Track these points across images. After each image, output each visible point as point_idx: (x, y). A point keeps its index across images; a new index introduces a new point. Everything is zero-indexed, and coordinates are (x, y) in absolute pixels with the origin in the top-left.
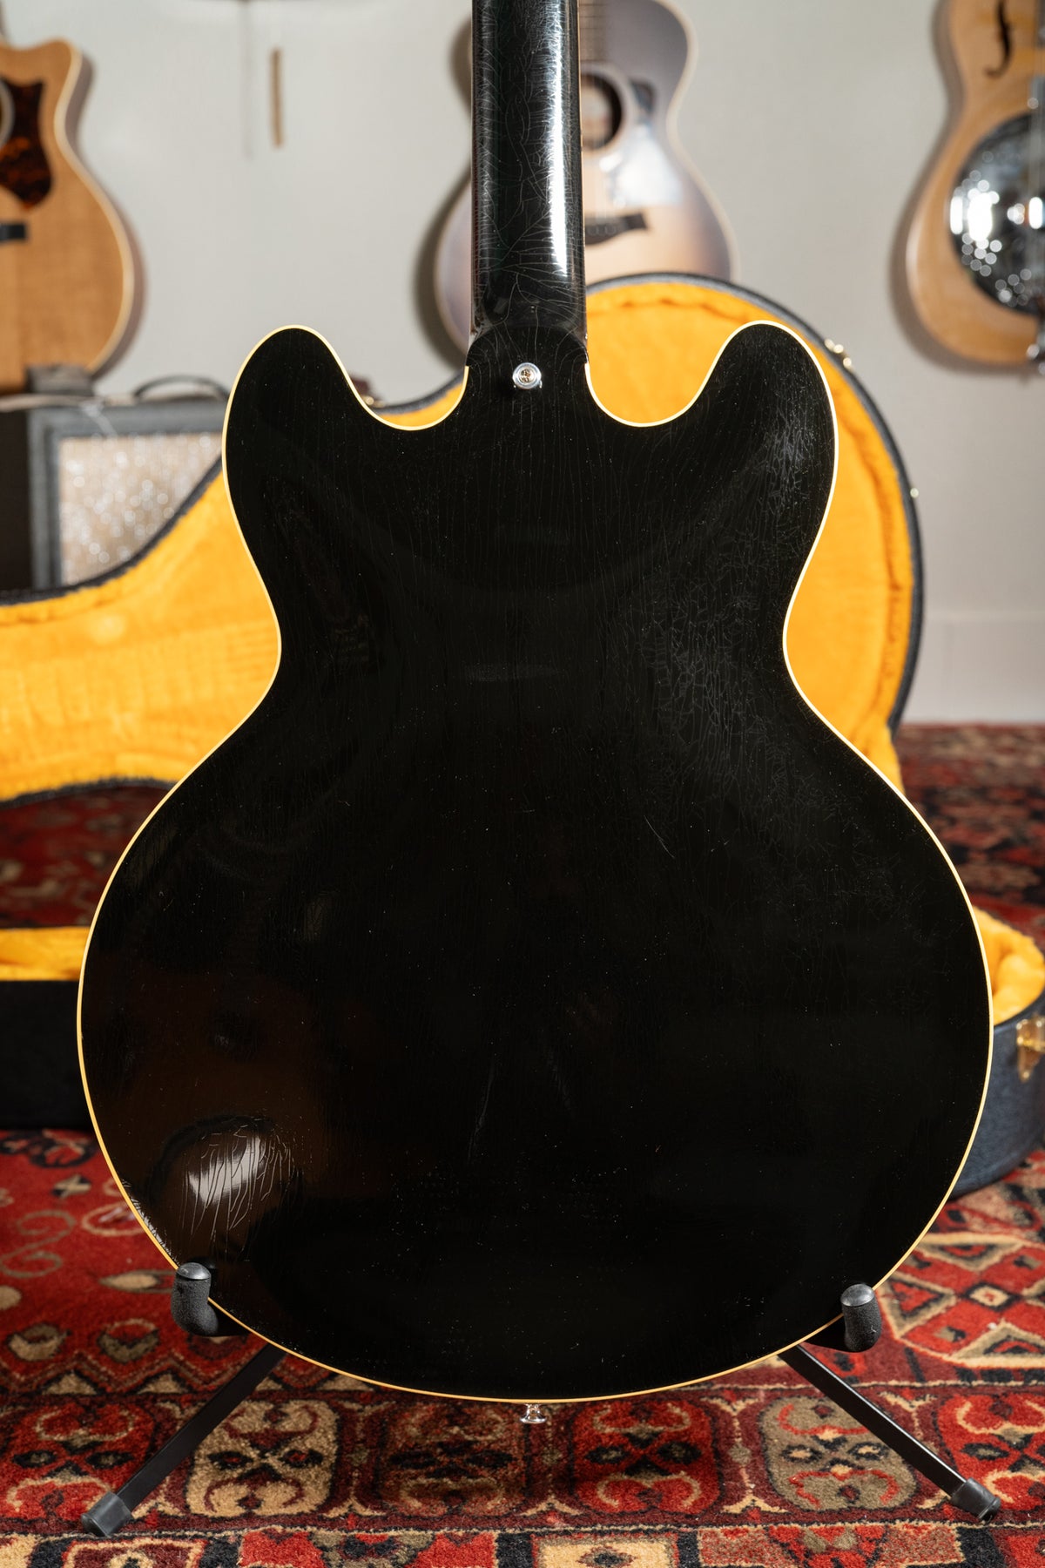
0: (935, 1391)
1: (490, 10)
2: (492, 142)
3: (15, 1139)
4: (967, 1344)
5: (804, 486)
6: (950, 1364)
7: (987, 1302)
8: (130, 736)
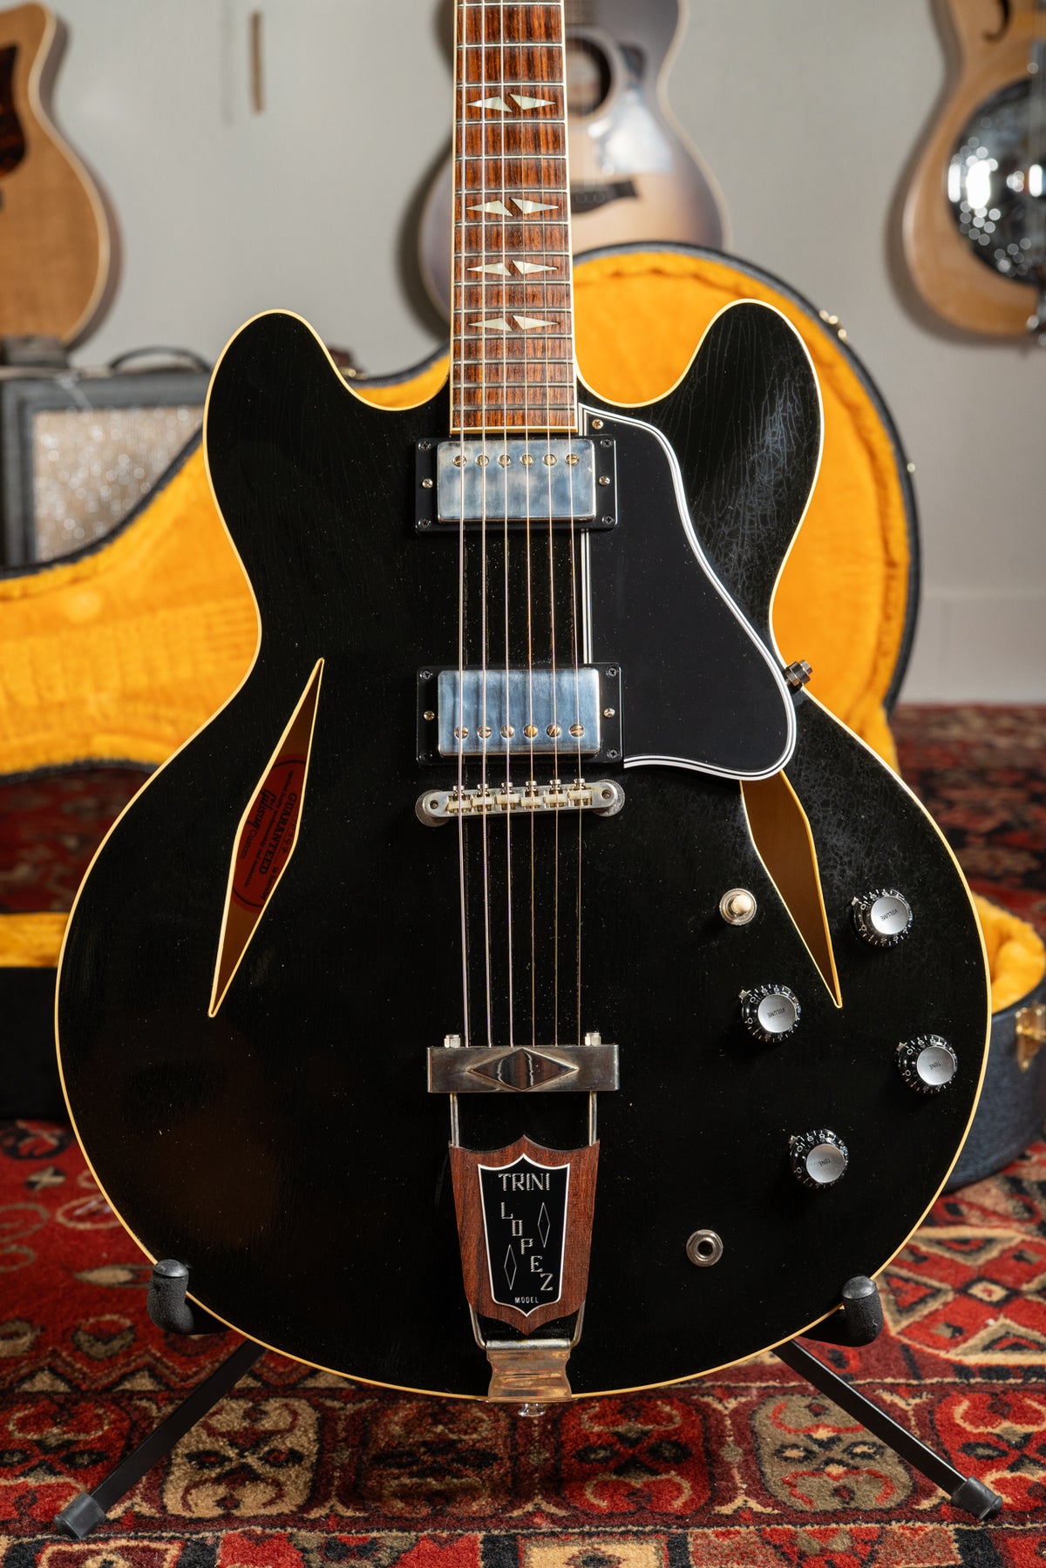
0: (931, 1389)
4: (965, 1340)
6: (947, 1361)
7: (985, 1297)
8: (106, 717)
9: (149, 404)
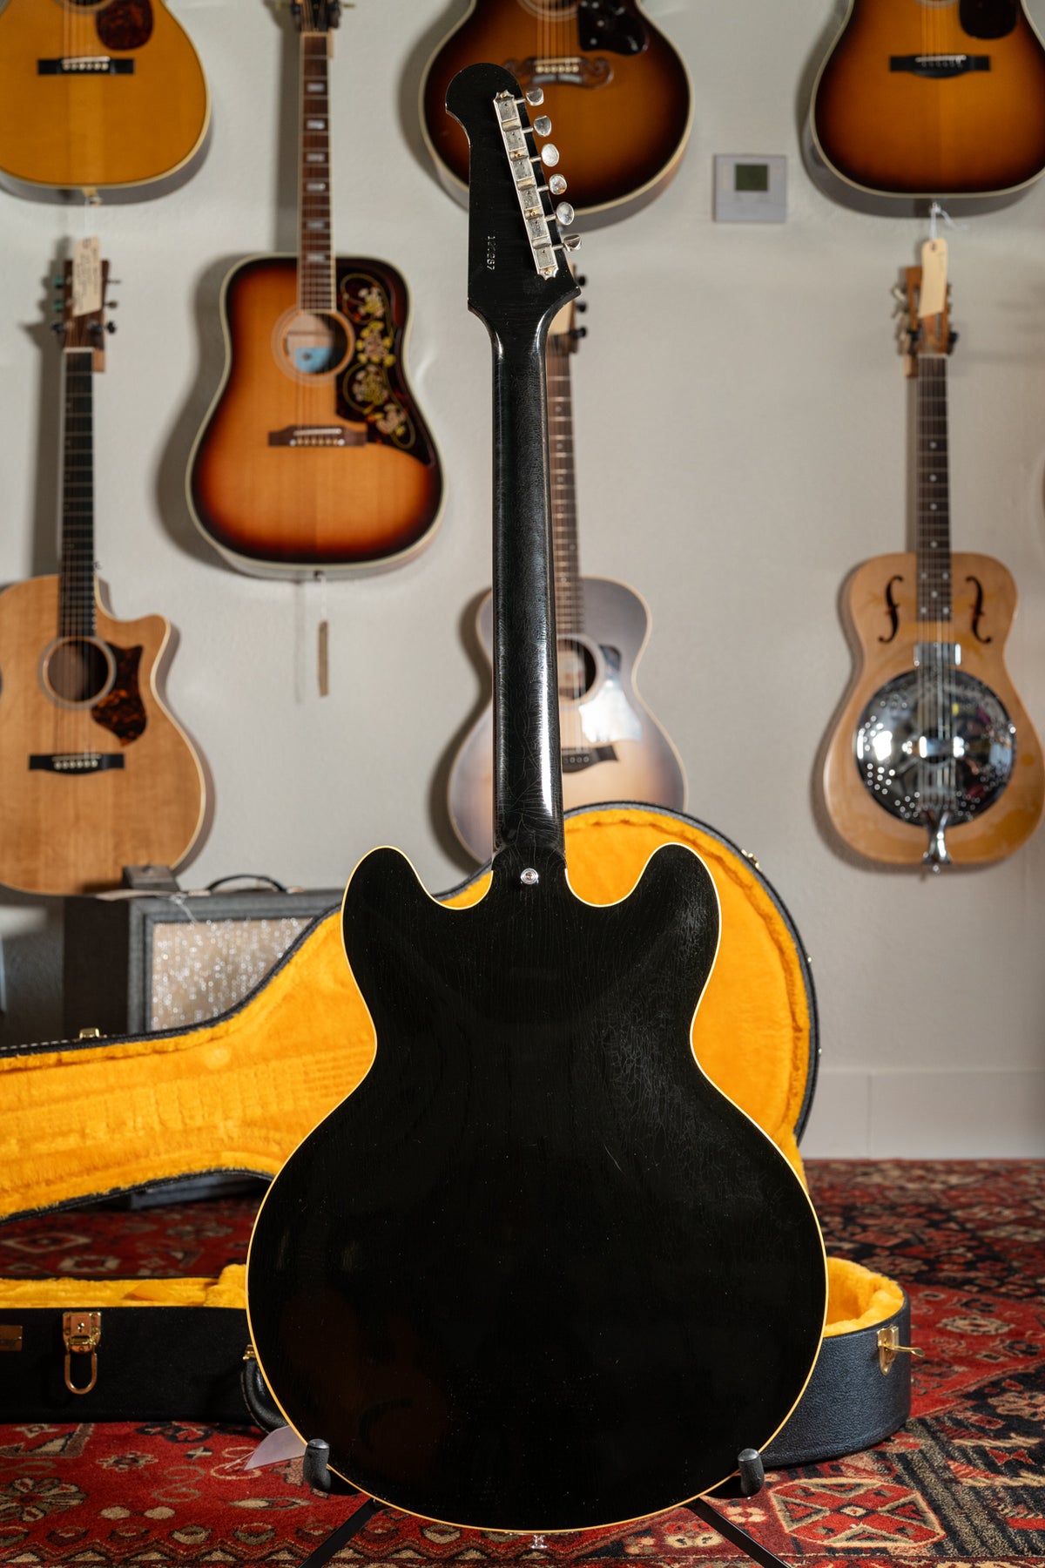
0: (809, 1559)
1: (503, 656)
2: (505, 735)
3: (153, 1427)
4: (835, 1535)
5: (700, 943)
6: (821, 1545)
7: (852, 1514)
8: (231, 1138)
9: (238, 919)
